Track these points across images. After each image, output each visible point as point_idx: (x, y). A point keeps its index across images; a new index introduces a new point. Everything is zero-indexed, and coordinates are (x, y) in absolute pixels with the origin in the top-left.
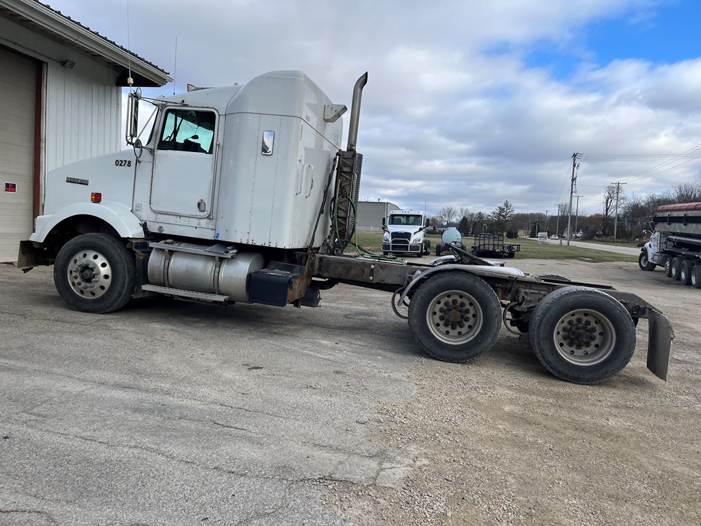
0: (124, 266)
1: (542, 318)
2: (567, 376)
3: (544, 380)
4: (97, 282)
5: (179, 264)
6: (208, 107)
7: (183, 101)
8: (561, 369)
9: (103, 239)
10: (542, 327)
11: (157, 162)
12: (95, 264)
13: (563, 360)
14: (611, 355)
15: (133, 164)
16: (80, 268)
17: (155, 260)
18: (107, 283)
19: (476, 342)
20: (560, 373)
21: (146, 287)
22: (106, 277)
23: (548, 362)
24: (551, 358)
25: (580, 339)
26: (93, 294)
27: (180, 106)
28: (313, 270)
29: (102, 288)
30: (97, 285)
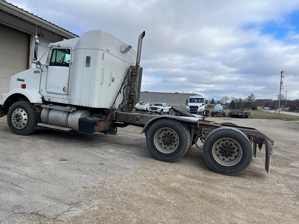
0: (32, 115)
1: (207, 142)
2: (219, 171)
3: (207, 172)
4: (21, 121)
5: (53, 115)
6: (68, 47)
7: (59, 45)
8: (216, 167)
9: (25, 104)
10: (206, 146)
11: (49, 71)
12: (21, 114)
13: (217, 163)
14: (240, 161)
15: (40, 72)
16: (16, 116)
17: (44, 113)
18: (26, 122)
19: (175, 152)
20: (215, 169)
21: (39, 124)
22: (25, 119)
23: (210, 164)
24: (211, 162)
25: (225, 153)
26: (21, 127)
27: (58, 47)
28: (113, 118)
29: (24, 124)
30: (22, 123)
